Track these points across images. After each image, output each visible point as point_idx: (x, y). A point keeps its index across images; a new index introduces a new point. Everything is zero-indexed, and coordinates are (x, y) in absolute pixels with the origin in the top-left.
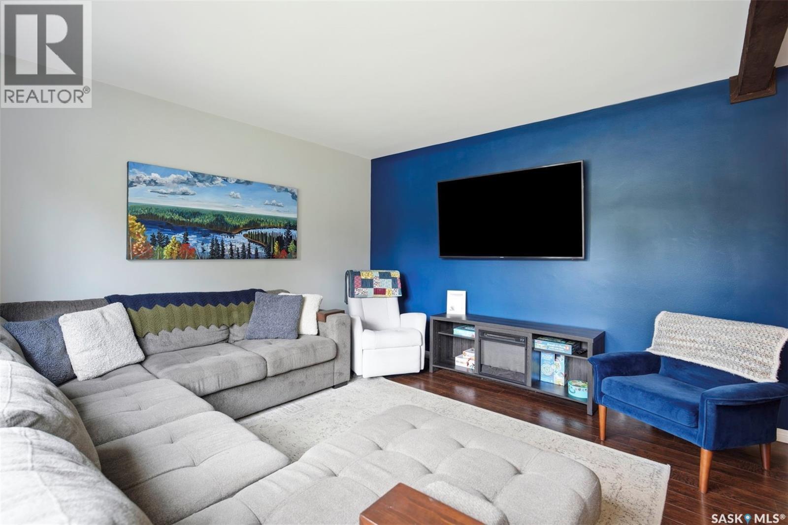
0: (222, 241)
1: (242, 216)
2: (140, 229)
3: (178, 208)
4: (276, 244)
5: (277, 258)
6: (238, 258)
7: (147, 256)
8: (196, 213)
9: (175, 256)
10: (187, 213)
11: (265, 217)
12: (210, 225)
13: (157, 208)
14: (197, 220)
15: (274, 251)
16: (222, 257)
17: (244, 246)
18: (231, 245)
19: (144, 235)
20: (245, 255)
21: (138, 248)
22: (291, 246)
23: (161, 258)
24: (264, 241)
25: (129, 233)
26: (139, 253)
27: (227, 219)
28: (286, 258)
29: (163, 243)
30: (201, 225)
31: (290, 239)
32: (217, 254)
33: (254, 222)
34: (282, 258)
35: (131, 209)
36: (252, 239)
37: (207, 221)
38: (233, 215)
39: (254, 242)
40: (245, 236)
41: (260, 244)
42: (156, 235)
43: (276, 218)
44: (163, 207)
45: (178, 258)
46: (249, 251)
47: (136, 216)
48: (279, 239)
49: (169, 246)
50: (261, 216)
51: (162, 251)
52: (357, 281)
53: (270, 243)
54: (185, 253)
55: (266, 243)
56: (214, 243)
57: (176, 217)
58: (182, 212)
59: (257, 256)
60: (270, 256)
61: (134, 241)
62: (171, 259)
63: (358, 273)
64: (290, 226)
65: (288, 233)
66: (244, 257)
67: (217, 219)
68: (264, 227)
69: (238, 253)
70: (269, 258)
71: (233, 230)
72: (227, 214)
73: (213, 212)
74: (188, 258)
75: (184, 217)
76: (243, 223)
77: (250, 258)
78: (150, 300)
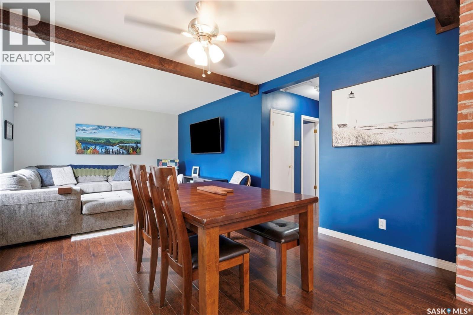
0: (109, 148)
1: (116, 140)
2: (79, 144)
3: (93, 138)
4: (131, 149)
5: (132, 154)
6: (115, 154)
7: (82, 153)
8: (99, 139)
9: (91, 153)
10: (95, 139)
11: (126, 140)
12: (104, 143)
13: (85, 138)
14: (99, 141)
15: (130, 152)
16: (109, 153)
17: (118, 150)
18: (112, 150)
19: (81, 147)
20: (118, 153)
21: (79, 150)
22: (138, 150)
23: (87, 154)
24: (126, 148)
25: (76, 146)
26: (79, 152)
27: (111, 141)
28: (136, 154)
29: (87, 149)
30: (101, 143)
31: (137, 147)
32: (107, 153)
33: (122, 142)
34: (134, 154)
35: (77, 139)
36: (121, 147)
37: (103, 141)
38: (113, 139)
39: (122, 149)
40: (118, 146)
41: (124, 149)
42: (85, 146)
43: (131, 140)
44: (87, 137)
45: (92, 154)
46: (120, 152)
47: (79, 141)
48: (133, 147)
49: (89, 150)
50: (124, 139)
51: (87, 152)
52: (160, 163)
53: (129, 149)
54: (95, 152)
55: (127, 149)
56: (106, 149)
57: (92, 141)
58: (94, 139)
59: (123, 154)
60: (129, 153)
61: (78, 148)
62: (90, 154)
63: (161, 160)
64: (137, 142)
65: (136, 146)
66: (118, 154)
67: (107, 141)
68: (126, 143)
69: (115, 152)
70: (128, 154)
71: (113, 145)
72: (111, 139)
73: (105, 138)
74: (96, 154)
75: (95, 140)
76: (117, 142)
77: (120, 154)
78: (80, 167)
